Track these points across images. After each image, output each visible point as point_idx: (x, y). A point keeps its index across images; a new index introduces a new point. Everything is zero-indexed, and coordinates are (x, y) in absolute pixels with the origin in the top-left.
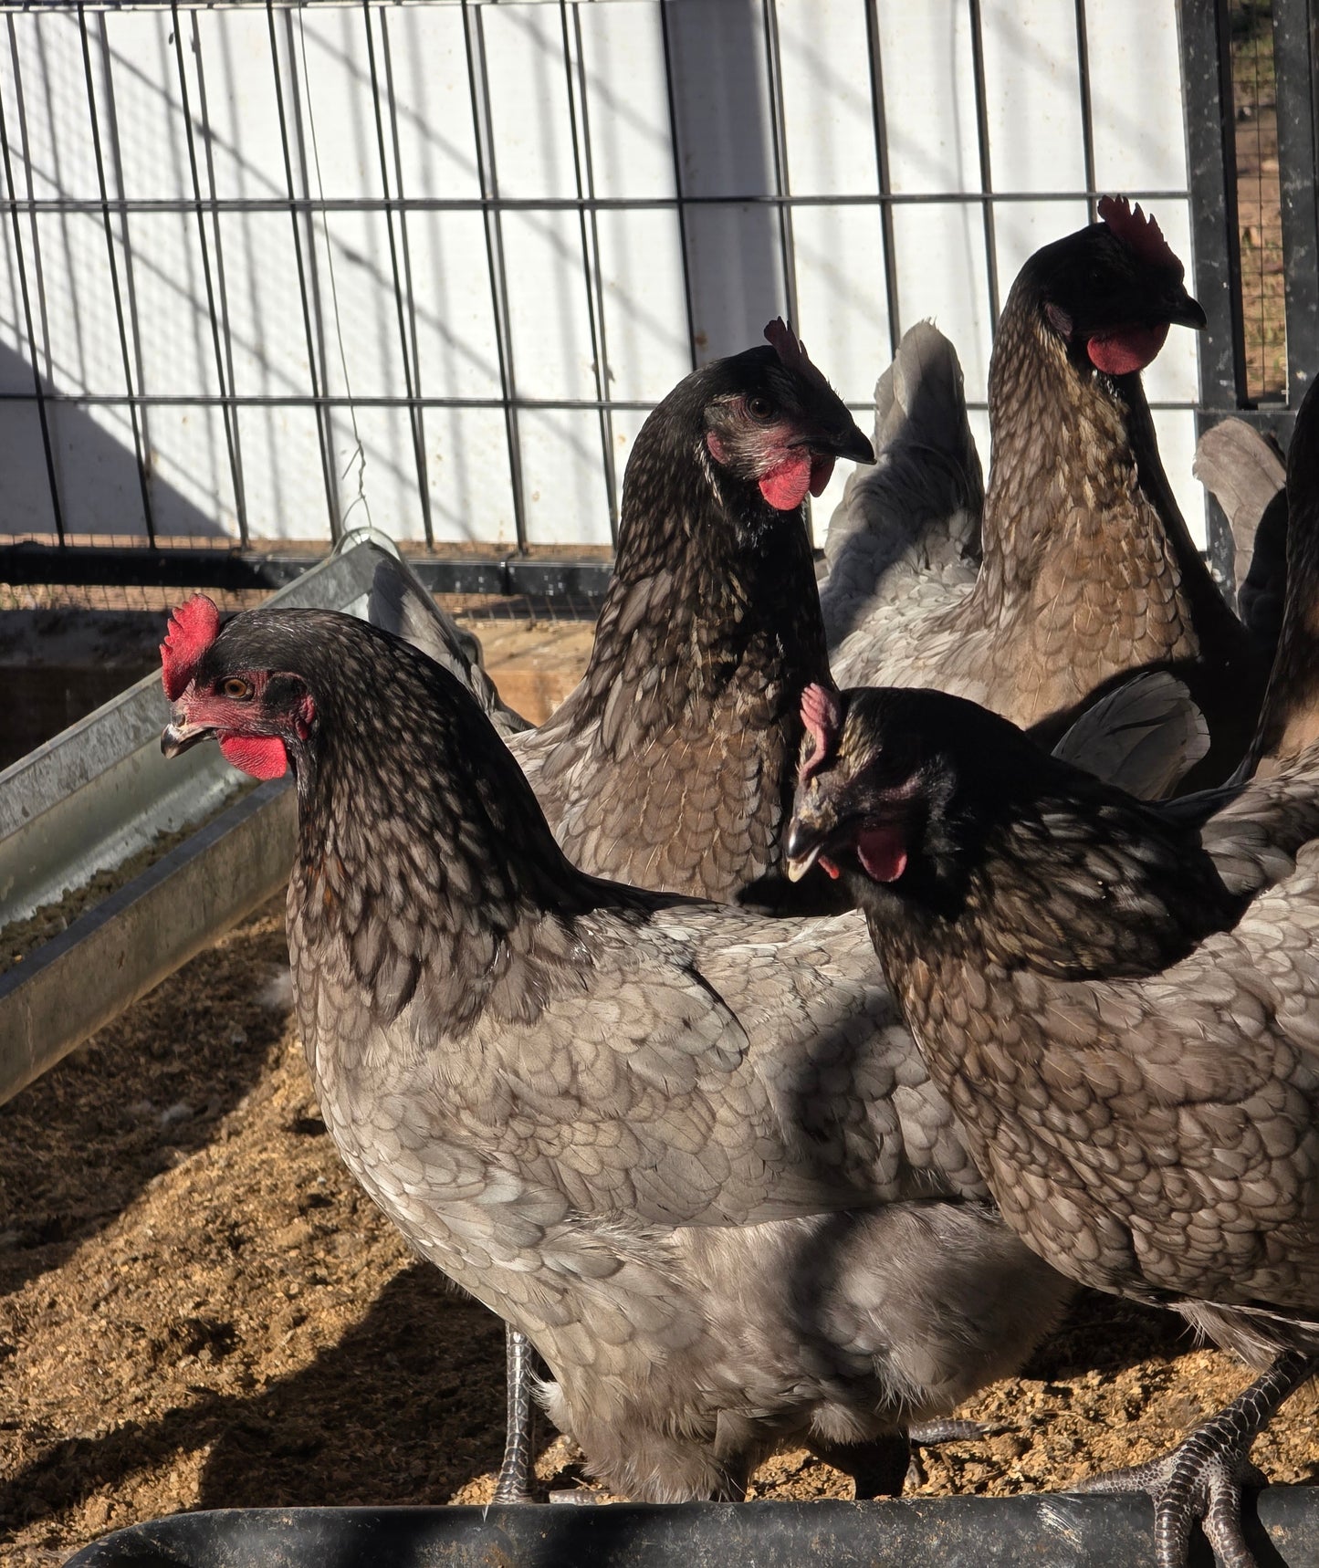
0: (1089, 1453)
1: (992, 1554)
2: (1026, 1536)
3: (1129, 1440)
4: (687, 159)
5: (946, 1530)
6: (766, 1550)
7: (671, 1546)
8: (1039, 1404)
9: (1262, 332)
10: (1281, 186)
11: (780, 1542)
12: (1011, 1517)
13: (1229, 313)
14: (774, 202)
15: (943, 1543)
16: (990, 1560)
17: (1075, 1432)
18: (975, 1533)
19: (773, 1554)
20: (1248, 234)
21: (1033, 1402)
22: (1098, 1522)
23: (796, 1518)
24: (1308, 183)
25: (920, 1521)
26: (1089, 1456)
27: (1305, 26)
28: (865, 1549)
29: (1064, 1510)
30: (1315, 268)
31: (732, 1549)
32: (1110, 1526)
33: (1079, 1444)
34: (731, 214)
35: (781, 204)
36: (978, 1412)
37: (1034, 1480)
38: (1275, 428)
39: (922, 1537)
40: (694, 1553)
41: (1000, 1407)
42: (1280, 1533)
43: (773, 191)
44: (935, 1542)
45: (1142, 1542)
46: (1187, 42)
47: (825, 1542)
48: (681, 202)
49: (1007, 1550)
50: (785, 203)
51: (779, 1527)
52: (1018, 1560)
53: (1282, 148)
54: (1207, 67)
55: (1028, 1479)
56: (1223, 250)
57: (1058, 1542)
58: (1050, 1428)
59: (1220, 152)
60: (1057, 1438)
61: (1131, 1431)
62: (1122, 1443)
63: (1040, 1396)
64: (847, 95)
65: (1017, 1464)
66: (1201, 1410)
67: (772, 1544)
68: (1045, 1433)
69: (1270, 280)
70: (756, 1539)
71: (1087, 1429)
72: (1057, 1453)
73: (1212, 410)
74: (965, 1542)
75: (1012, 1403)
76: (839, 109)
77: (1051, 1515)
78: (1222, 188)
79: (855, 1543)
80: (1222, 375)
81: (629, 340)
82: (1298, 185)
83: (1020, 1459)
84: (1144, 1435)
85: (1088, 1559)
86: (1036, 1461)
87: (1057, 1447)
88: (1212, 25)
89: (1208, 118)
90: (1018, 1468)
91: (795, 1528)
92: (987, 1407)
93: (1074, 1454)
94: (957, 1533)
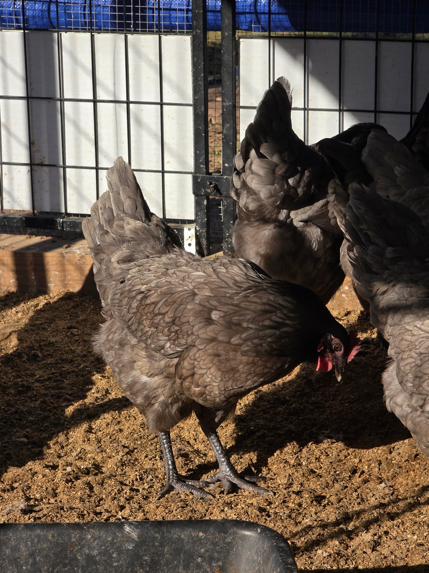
0: (144, 510)
1: (108, 541)
2: (120, 535)
3: (157, 506)
4: (31, 84)
5: (93, 533)
6: (34, 539)
7: (2, 537)
8: (128, 494)
9: (214, 152)
10: (222, 104)
11: (38, 536)
12: (114, 529)
13: (204, 144)
14: (58, 100)
15: (92, 537)
16: (107, 543)
17: (139, 503)
18: (103, 534)
19: (36, 540)
20: (211, 120)
21: (126, 493)
22: (143, 531)
23: (44, 529)
24: (231, 103)
25: (85, 530)
26: (144, 511)
27: (231, 53)
28: (66, 539)
29: (132, 526)
30: (232, 131)
31: (22, 538)
32: (147, 532)
33: (140, 507)
34: (44, 103)
35: (61, 100)
36: (108, 496)
37: (125, 518)
38: (217, 181)
39: (85, 535)
40: (10, 540)
41: (115, 494)
42: (202, 534)
43: (58, 96)
44: (89, 537)
45: (157, 537)
46: (194, 56)
47: (53, 536)
48: (28, 98)
49: (113, 539)
50: (62, 100)
51: (38, 531)
52: (116, 543)
53: (223, 92)
54: (200, 64)
55: (123, 518)
56: (203, 123)
57: (130, 537)
58: (131, 501)
59: (203, 92)
60: (133, 505)
61: (157, 503)
62: (154, 507)
63: (128, 491)
64: (83, 67)
65: (120, 513)
66: (180, 497)
67: (36, 537)
68: (129, 503)
69: (218, 135)
70: (31, 535)
71: (143, 502)
72: (133, 510)
73: (198, 175)
74: (99, 537)
75: (119, 493)
76: (80, 72)
77: (128, 528)
78: (203, 104)
79: (63, 537)
80: (201, 163)
81: (9, 142)
82: (228, 104)
83: (121, 512)
84: (162, 505)
85: (139, 542)
86: (126, 512)
87: (133, 508)
88: (202, 51)
89: (200, 81)
90: (120, 514)
91: (43, 532)
92: (111, 494)
93: (139, 510)
94: (97, 534)
